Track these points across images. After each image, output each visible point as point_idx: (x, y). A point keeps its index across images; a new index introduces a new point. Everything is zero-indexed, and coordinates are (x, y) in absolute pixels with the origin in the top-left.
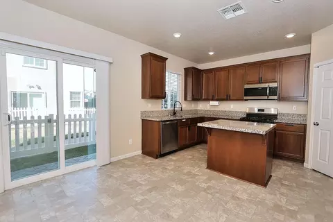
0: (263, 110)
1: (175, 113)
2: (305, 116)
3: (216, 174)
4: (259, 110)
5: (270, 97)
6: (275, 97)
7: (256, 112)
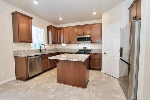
0: (85, 48)
1: (41, 51)
2: (101, 50)
3: (62, 85)
4: (84, 48)
5: (88, 42)
6: (90, 42)
7: (83, 49)
